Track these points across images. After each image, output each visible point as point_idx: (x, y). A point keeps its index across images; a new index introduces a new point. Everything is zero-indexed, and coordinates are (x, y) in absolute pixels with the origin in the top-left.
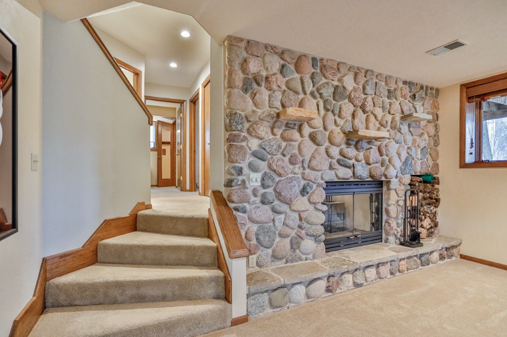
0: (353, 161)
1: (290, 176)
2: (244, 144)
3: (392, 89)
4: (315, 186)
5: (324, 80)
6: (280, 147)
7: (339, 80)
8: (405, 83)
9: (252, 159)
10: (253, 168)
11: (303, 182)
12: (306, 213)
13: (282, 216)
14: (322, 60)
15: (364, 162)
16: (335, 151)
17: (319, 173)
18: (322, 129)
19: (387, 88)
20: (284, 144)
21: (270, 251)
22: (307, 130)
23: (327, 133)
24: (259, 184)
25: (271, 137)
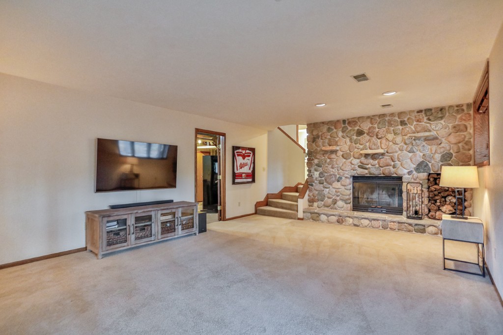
0: (370, 166)
1: (332, 173)
2: (312, 161)
3: (406, 119)
4: (343, 178)
5: (350, 128)
6: (326, 162)
7: (360, 126)
8: (420, 111)
9: (316, 167)
10: (316, 170)
11: (338, 176)
12: (340, 190)
13: (327, 190)
14: (348, 119)
15: (377, 166)
16: (356, 162)
17: (347, 172)
18: (348, 151)
19: (399, 120)
20: (328, 160)
21: (323, 203)
22: (340, 153)
23: (352, 153)
24: (318, 176)
25: (324, 158)
